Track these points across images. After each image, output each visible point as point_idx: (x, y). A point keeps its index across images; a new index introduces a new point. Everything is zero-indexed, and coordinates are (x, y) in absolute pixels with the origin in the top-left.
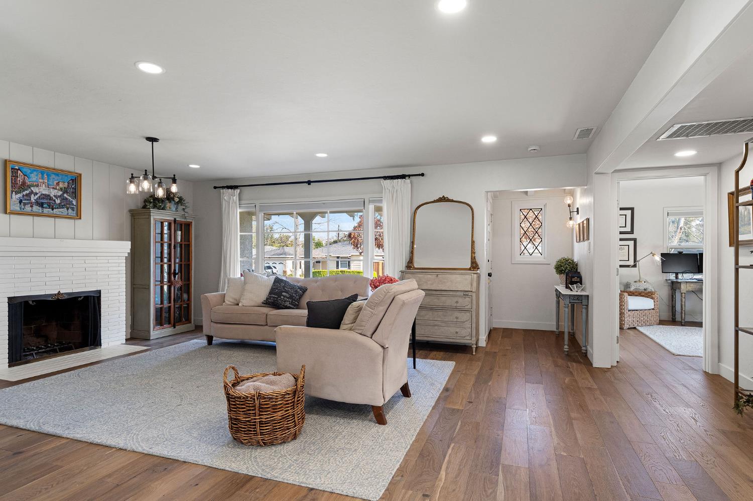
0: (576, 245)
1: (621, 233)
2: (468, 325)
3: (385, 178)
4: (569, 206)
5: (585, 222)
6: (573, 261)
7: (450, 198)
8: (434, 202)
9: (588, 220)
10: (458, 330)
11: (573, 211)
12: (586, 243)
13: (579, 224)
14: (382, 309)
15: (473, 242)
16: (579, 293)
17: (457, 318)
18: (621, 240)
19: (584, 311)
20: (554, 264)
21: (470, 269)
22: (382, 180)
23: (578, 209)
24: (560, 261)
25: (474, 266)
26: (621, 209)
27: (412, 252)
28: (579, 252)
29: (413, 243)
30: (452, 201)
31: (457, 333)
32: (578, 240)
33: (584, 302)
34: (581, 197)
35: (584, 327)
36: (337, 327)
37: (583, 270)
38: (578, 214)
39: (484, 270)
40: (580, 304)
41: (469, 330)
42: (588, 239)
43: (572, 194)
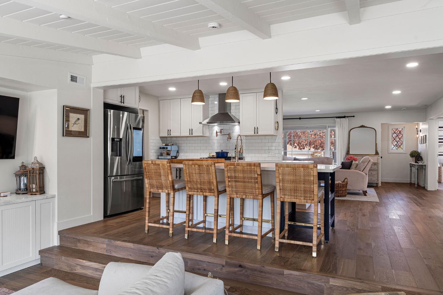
0: (420, 145)
1: (439, 139)
2: (376, 176)
3: (337, 117)
4: (417, 129)
5: (424, 136)
6: (418, 152)
7: (366, 126)
8: (359, 127)
9: (426, 136)
10: (371, 178)
11: (418, 131)
12: (425, 144)
13: (421, 137)
14: (367, 163)
15: (376, 144)
16: (421, 164)
17: (371, 173)
18: (439, 142)
19: (424, 171)
20: (409, 153)
21: (375, 155)
22: (336, 119)
23: (421, 130)
24: (412, 152)
25: (377, 153)
26: (440, 127)
27: (349, 148)
28: (421, 148)
29: (349, 144)
30: (367, 127)
31: (371, 179)
32: (421, 143)
33: (424, 167)
34: (422, 125)
35: (424, 177)
36: (349, 169)
37: (423, 155)
38: (421, 132)
39: (380, 155)
40: (423, 168)
41: (377, 178)
42: (426, 143)
43: (418, 124)
